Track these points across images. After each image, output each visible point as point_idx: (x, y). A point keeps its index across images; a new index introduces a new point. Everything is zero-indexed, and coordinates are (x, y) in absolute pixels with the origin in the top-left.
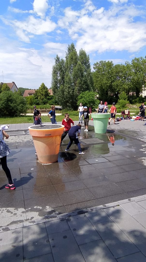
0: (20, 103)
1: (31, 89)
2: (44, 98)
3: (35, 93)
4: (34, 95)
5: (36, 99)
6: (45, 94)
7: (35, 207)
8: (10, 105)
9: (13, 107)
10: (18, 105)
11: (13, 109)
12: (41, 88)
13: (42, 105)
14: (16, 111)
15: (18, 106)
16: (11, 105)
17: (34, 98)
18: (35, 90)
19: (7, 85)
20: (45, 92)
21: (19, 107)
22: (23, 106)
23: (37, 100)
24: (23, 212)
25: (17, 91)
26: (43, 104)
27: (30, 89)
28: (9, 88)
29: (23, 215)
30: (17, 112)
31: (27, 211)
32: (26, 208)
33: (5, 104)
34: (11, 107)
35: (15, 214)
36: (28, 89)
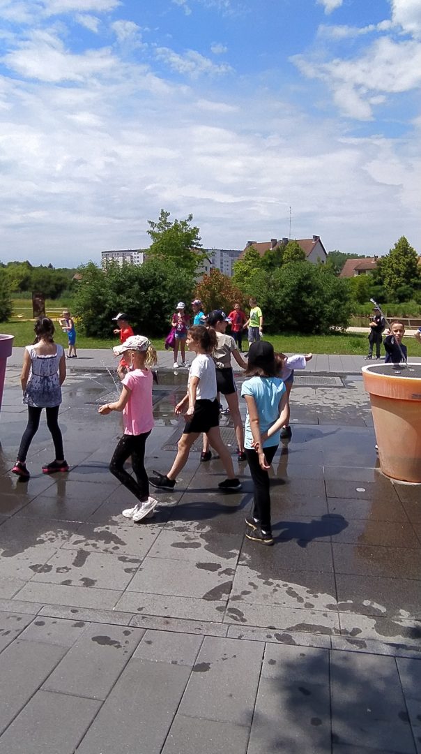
0: (333, 297)
1: (363, 257)
2: (403, 281)
3: (376, 266)
4: (372, 273)
5: (376, 284)
6: (406, 272)
7: (366, 603)
8: (305, 302)
9: (311, 307)
10: (326, 303)
11: (311, 312)
12: (394, 254)
13: (396, 303)
14: (320, 317)
15: (325, 305)
16: (307, 300)
17: (372, 282)
18: (375, 260)
19: (298, 246)
20: (407, 263)
21: (328, 309)
22: (339, 306)
23: (379, 287)
24: (330, 607)
25: (323, 261)
26: (397, 300)
27: (360, 257)
28: (302, 252)
29: (330, 613)
30: (320, 323)
31: (343, 608)
32: (339, 598)
33: (291, 298)
34: (308, 306)
35: (309, 606)
36: (354, 256)
